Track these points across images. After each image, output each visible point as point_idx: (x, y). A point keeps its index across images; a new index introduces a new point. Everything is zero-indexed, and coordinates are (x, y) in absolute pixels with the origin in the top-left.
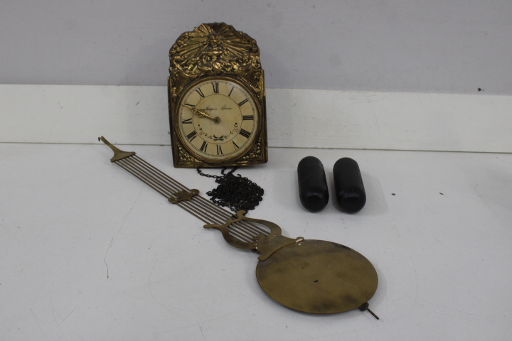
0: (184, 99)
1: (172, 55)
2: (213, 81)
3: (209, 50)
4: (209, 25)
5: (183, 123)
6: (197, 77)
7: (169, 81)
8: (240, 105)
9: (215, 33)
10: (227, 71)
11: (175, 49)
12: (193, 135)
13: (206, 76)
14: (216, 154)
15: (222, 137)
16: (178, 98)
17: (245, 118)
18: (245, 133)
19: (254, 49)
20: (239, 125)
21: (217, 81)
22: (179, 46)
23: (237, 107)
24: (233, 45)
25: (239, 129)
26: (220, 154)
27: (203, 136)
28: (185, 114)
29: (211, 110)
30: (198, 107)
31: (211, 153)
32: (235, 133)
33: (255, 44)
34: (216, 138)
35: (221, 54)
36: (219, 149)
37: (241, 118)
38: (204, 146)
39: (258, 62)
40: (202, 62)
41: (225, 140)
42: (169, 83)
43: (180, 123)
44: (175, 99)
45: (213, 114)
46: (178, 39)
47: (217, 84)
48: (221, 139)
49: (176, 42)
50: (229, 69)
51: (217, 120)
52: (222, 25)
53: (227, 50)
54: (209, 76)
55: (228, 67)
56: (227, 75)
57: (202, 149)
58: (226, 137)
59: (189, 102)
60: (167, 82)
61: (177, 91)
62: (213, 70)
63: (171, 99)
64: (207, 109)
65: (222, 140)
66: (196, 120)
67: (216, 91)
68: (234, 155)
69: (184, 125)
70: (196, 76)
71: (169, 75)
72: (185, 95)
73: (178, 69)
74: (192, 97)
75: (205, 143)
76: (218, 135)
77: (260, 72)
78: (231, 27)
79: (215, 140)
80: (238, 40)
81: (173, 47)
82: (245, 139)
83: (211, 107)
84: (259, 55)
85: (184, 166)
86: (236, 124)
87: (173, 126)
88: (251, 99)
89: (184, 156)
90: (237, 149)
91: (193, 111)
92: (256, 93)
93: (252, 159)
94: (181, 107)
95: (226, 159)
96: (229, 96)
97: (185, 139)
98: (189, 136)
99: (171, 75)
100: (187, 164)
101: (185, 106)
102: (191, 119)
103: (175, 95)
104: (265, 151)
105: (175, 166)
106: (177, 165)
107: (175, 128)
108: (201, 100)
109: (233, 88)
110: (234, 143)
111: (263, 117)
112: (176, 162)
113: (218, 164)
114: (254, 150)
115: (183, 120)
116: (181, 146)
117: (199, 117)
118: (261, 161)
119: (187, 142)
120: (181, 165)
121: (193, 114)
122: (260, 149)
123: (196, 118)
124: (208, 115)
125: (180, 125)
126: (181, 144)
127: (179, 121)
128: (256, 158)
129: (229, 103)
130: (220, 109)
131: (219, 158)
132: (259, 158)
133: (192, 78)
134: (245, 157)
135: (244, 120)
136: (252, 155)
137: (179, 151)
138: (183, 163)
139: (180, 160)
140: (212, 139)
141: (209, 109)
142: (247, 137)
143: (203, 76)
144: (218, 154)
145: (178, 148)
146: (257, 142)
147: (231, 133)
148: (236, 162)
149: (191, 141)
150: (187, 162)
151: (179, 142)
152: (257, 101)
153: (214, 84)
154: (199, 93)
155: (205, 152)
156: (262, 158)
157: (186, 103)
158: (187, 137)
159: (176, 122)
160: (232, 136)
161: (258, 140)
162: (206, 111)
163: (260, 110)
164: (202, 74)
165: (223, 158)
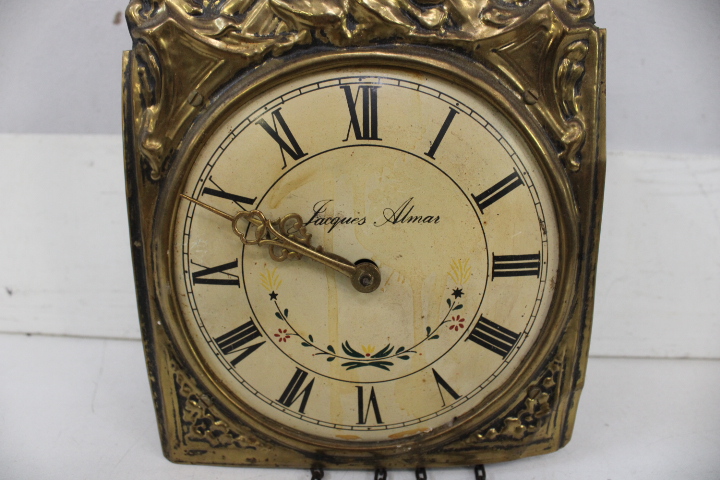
0: (201, 163)
2: (351, 77)
5: (197, 278)
6: (268, 54)
7: (128, 73)
8: (484, 200)
10: (422, 26)
12: (242, 338)
13: (313, 46)
14: (353, 420)
15: (383, 353)
16: (169, 157)
17: (504, 266)
18: (490, 335)
20: (470, 301)
21: (373, 77)
23: (467, 210)
25: (469, 315)
26: (371, 419)
27: (293, 345)
28: (202, 237)
29: (334, 222)
30: (272, 211)
31: (327, 416)
32: (448, 337)
34: (354, 359)
36: (368, 403)
37: (482, 266)
38: (298, 387)
41: (399, 366)
42: (128, 86)
43: (184, 283)
44: (154, 166)
45: (349, 243)
47: (370, 94)
48: (381, 360)
51: (365, 276)
54: (331, 48)
57: (286, 399)
58: (403, 353)
59: (222, 178)
61: (164, 121)
63: (137, 171)
64: (317, 218)
65: (383, 366)
66: (260, 272)
67: (366, 129)
68: (429, 426)
69: (198, 288)
70: (261, 47)
71: (126, 42)
72: (203, 142)
73: (172, 10)
74: (238, 156)
75: (300, 375)
76: (368, 346)
77: (587, 41)
79: (351, 366)
82: (493, 359)
83: (334, 210)
85: (208, 457)
86: (458, 293)
87: (150, 294)
88: (534, 176)
89: (208, 423)
90: (450, 399)
91: (241, 224)
92: (560, 146)
93: (511, 438)
94: (185, 203)
95: (393, 440)
96: (431, 153)
97: (210, 353)
98: (227, 343)
99: (135, 42)
100: (220, 452)
101: (206, 199)
102: (234, 265)
103: (156, 145)
104: (571, 405)
105: (167, 454)
106: (180, 453)
107: (156, 300)
108: (286, 170)
109: (452, 114)
110: (439, 379)
111: (584, 263)
112: (172, 442)
113: (358, 460)
114: (523, 405)
115: (194, 269)
116: (191, 383)
117: (275, 258)
118: (546, 445)
119: (218, 364)
120: (193, 453)
121: (245, 243)
122: (552, 400)
123: (261, 262)
124: (320, 250)
125: (182, 290)
126: (190, 373)
127: (179, 271)
128: (527, 434)
129: (430, 192)
130: (380, 219)
131: (363, 435)
132: (541, 432)
133: (241, 56)
134: (483, 433)
135: (495, 275)
136: (514, 426)
137: (181, 400)
138: (201, 446)
139: (191, 434)
140: (338, 362)
141: (323, 221)
142: (503, 351)
143: (296, 46)
144: (361, 421)
145: (177, 387)
146: (545, 370)
147: (431, 335)
148: (438, 449)
149: (235, 362)
150: (220, 446)
151: (181, 364)
152: (565, 187)
153: (354, 89)
154: (274, 135)
155: (302, 409)
156: (552, 430)
157: (208, 185)
158: (215, 347)
159: (162, 275)
160: (431, 350)
161: (546, 362)
162: (311, 228)
163: (575, 229)
164: (294, 39)
165: (383, 435)
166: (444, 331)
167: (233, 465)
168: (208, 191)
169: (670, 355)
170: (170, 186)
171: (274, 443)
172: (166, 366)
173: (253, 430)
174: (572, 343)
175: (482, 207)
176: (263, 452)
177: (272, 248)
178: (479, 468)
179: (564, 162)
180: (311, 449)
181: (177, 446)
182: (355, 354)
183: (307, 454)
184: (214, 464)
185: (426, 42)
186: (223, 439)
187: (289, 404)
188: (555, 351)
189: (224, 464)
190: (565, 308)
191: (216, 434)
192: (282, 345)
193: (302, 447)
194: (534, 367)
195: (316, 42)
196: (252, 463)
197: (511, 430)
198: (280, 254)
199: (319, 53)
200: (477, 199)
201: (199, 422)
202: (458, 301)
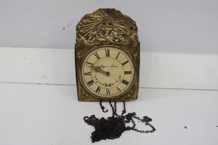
0: (86, 59)
1: (77, 29)
2: (106, 48)
3: (103, 27)
4: (104, 9)
5: (85, 74)
6: (95, 45)
7: (76, 46)
8: (123, 64)
9: (108, 16)
10: (115, 42)
11: (80, 25)
12: (91, 82)
13: (101, 45)
14: (106, 94)
15: (110, 84)
16: (82, 58)
17: (126, 73)
18: (125, 82)
19: (134, 28)
20: (122, 77)
21: (109, 48)
22: (83, 24)
23: (121, 66)
24: (120, 24)
25: (122, 79)
26: (109, 94)
27: (98, 83)
28: (86, 69)
29: (104, 67)
30: (95, 66)
31: (102, 94)
32: (119, 82)
33: (135, 24)
34: (106, 85)
35: (112, 31)
36: (108, 91)
37: (123, 73)
38: (98, 89)
39: (136, 37)
40: (99, 35)
41: (112, 86)
42: (76, 48)
44: (79, 59)
45: (106, 70)
46: (83, 19)
47: (109, 51)
48: (110, 85)
49: (81, 21)
50: (117, 40)
51: (108, 74)
52: (113, 10)
53: (116, 27)
54: (104, 45)
55: (116, 38)
56: (115, 44)
57: (97, 91)
58: (113, 84)
59: (89, 61)
60: (74, 47)
61: (81, 54)
62: (106, 41)
63: (77, 60)
64: (101, 66)
66: (94, 73)
67: (108, 55)
68: (117, 95)
69: (85, 76)
72: (86, 56)
73: (82, 39)
74: (91, 58)
75: (99, 88)
76: (108, 83)
77: (138, 43)
78: (119, 12)
79: (106, 86)
80: (123, 21)
81: (79, 24)
82: (125, 85)
83: (104, 65)
84: (137, 32)
85: (85, 100)
86: (120, 76)
87: (78, 76)
88: (130, 61)
89: (85, 95)
90: (120, 91)
91: (92, 67)
92: (134, 57)
93: (128, 97)
94: (84, 64)
95: (112, 97)
96: (116, 58)
97: (86, 85)
98: (89, 83)
99: (77, 43)
100: (87, 99)
101: (87, 64)
102: (90, 72)
103: (80, 57)
104: (137, 92)
105: (79, 100)
106: (81, 100)
107: (79, 78)
108: (97, 60)
109: (119, 53)
110: (118, 88)
111: (138, 72)
112: (80, 98)
113: (107, 100)
114: (130, 92)
115: (85, 73)
116: (83, 89)
117: (96, 72)
118: (134, 99)
119: (87, 86)
120: (83, 100)
121: (92, 70)
122: (134, 92)
123: (94, 72)
124: (102, 71)
125: (83, 76)
126: (83, 88)
127: (82, 73)
128: (131, 97)
129: (116, 63)
130: (110, 67)
131: (107, 96)
132: (133, 96)
133: (92, 45)
134: (125, 96)
135: (125, 74)
136: (129, 95)
137: (81, 92)
138: (84, 98)
139: (82, 97)
140: (104, 86)
141: (102, 67)
142: (127, 84)
143: (99, 44)
144: (107, 94)
145: (81, 90)
146: (133, 87)
147: (117, 82)
148: (118, 99)
149: (90, 86)
150: (87, 98)
151: (82, 86)
152: (134, 62)
153: (106, 50)
154: (96, 56)
155: (99, 93)
156: (135, 96)
157: (87, 62)
158: (87, 84)
159: (80, 74)
160: (116, 84)
161: (133, 86)
162: (101, 68)
163: (136, 68)
164: (98, 43)
165: (110, 96)
166: (118, 81)
167: (88, 101)
168: (87, 63)
169: (161, 88)
170: (82, 62)
171: (95, 98)
172: (80, 86)
173: (92, 96)
174: (136, 84)
175: (123, 65)
176: (93, 99)
177: (96, 70)
178: (124, 102)
179: (134, 59)
180: (100, 98)
181: (80, 99)
182: (106, 84)
183: (99, 99)
184: (86, 101)
185: (116, 44)
186: (87, 97)
187: (97, 92)
188: (134, 84)
189: (87, 101)
190: (135, 78)
191: (86, 96)
192: (96, 83)
193: (99, 98)
194: (131, 87)
195: (102, 44)
196: (91, 101)
197: (128, 96)
198: (96, 71)
199: (102, 45)
200: (122, 64)
201: (84, 95)
202: (120, 77)
